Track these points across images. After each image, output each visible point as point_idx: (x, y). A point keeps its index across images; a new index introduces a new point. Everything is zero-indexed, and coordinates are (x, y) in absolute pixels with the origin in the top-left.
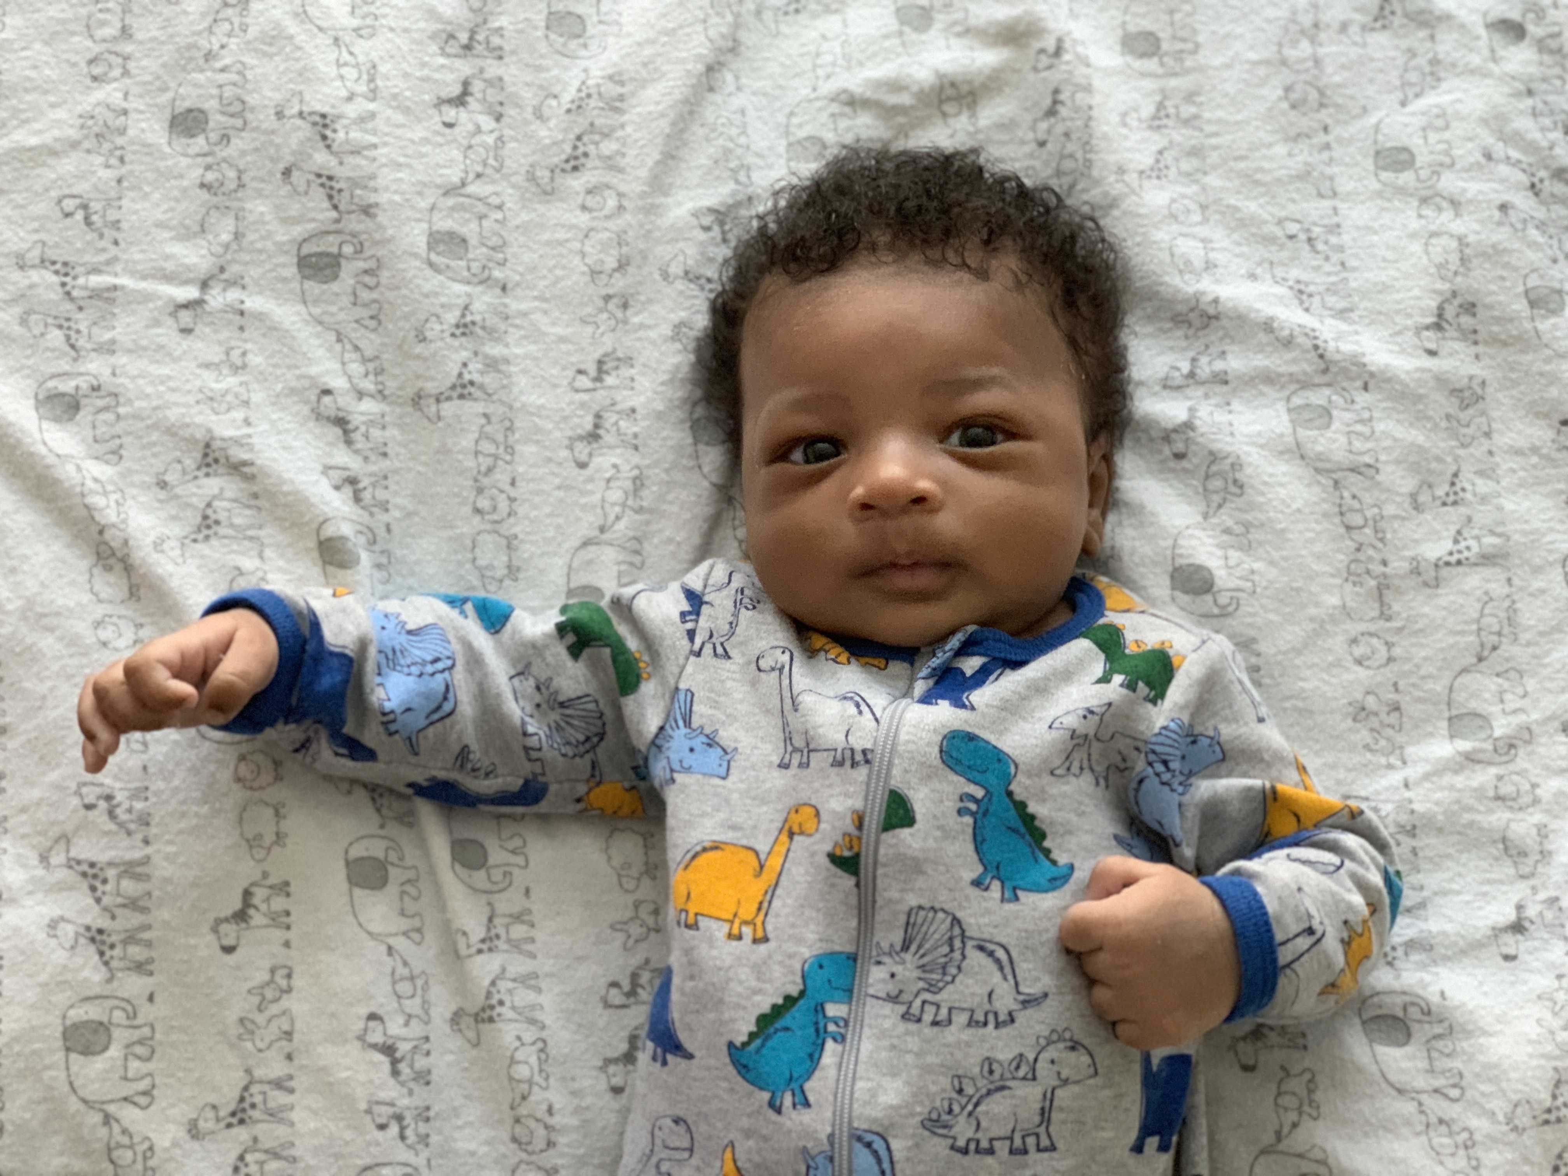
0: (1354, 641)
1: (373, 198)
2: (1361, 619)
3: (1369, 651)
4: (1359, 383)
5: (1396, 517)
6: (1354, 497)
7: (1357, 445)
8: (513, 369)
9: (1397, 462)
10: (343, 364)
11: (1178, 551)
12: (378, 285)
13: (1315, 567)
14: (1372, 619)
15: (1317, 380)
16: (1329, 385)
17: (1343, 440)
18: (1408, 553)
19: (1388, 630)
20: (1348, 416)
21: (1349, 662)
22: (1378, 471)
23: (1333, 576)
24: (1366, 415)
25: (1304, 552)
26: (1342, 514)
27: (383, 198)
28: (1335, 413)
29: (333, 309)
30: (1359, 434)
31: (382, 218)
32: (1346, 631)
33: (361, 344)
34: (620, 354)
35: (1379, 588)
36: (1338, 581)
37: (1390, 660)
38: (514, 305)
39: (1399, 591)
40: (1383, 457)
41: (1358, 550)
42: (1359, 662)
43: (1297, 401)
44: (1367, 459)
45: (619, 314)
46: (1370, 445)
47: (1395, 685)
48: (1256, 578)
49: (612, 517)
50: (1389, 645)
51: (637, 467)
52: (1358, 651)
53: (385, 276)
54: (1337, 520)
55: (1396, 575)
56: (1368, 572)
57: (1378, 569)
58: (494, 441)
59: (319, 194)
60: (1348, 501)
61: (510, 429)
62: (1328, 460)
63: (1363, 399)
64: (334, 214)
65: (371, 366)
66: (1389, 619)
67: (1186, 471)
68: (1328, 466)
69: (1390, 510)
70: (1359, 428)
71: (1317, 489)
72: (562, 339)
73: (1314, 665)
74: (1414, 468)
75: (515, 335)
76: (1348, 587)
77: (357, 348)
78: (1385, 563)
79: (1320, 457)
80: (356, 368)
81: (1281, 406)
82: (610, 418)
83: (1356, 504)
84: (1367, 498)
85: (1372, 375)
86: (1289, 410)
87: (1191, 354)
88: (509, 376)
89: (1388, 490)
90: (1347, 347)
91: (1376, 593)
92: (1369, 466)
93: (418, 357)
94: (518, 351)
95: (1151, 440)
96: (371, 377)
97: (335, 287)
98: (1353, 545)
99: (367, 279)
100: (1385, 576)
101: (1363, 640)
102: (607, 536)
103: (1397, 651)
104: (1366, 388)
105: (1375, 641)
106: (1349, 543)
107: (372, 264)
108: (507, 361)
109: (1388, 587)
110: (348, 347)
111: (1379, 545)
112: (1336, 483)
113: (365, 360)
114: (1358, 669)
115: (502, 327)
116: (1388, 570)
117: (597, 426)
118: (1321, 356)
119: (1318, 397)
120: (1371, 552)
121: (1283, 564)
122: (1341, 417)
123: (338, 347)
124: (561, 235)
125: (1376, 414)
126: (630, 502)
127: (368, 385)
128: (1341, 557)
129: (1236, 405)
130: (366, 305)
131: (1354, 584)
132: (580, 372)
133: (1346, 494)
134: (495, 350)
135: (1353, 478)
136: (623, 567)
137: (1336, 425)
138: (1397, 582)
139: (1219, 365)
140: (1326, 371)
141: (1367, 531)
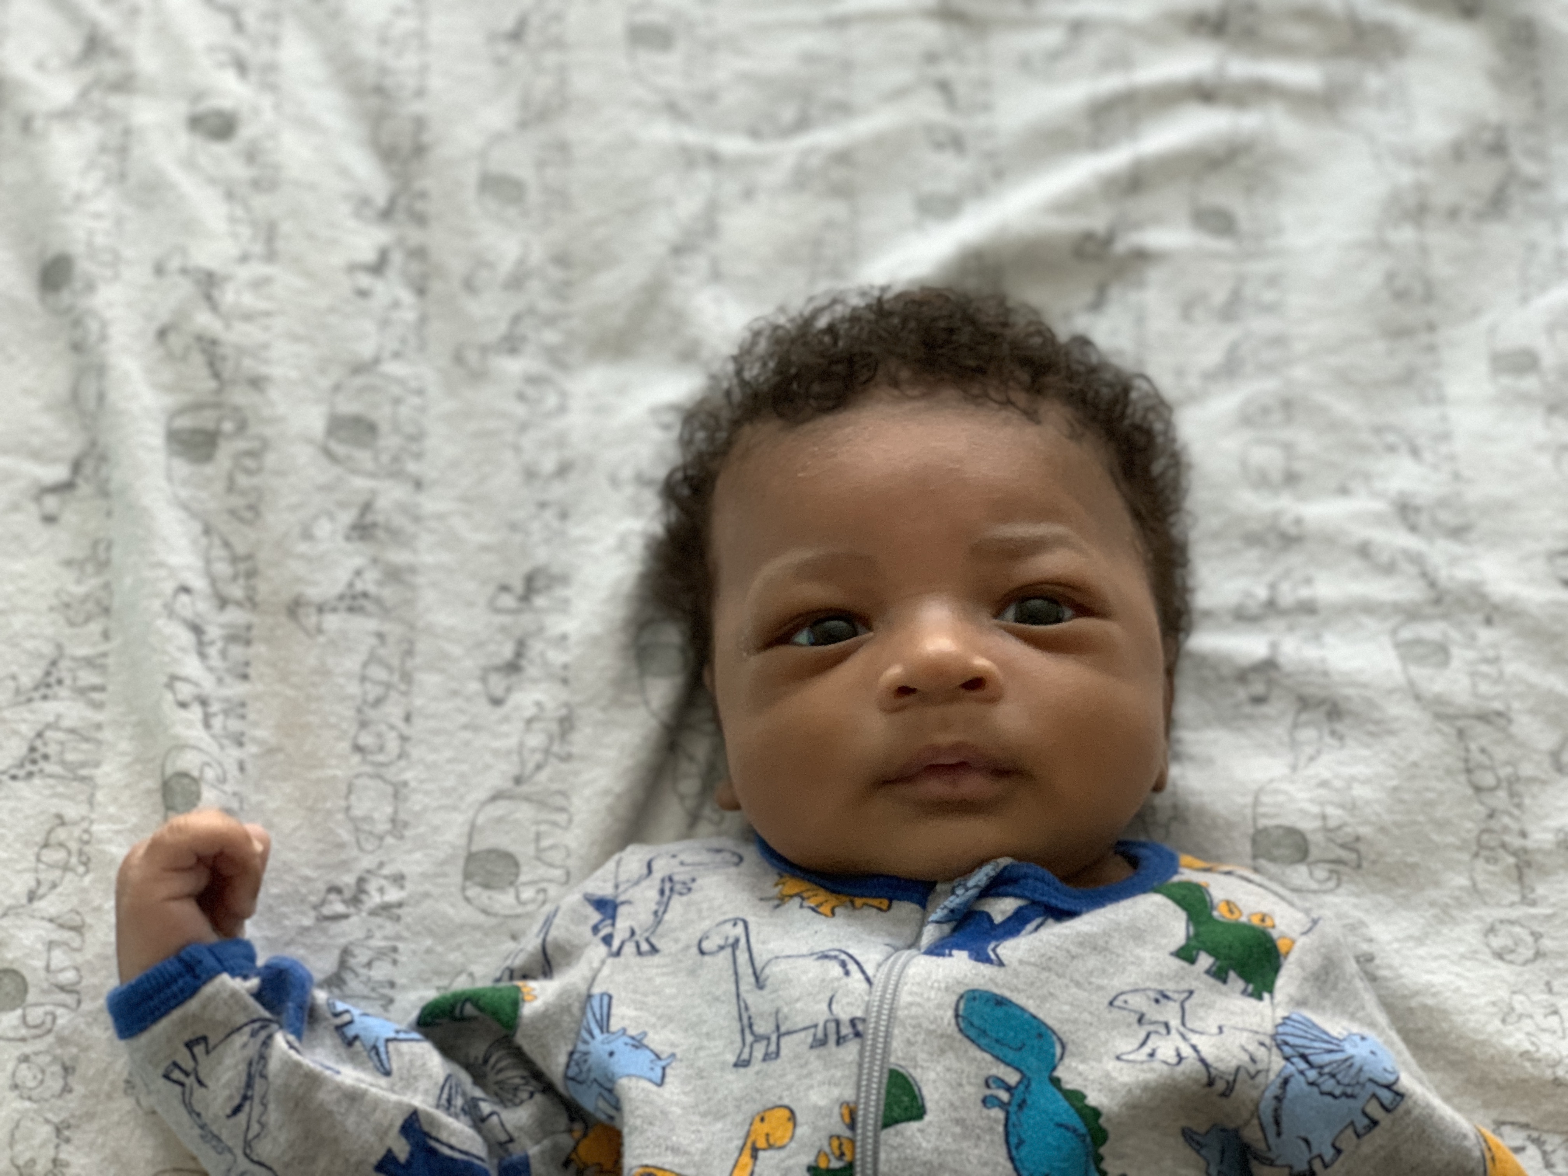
0: (1491, 930)
1: (264, 370)
2: (1498, 905)
3: (1510, 943)
4: (1479, 617)
5: (1532, 780)
6: (1483, 751)
7: (1484, 688)
8: (420, 580)
9: (1533, 712)
10: (208, 561)
11: (1261, 810)
12: (259, 470)
13: (1435, 837)
14: (1512, 905)
15: (1429, 610)
16: (1445, 617)
17: (1464, 682)
18: (1553, 823)
19: (1534, 917)
20: (1470, 655)
21: (1487, 956)
22: (1510, 721)
23: (1459, 849)
24: (1491, 653)
25: (1421, 818)
26: (1469, 771)
27: (276, 371)
28: (1455, 651)
29: (203, 495)
30: (1485, 676)
31: (274, 394)
32: (1480, 919)
33: (235, 540)
34: (555, 569)
35: (1518, 867)
36: (1465, 857)
37: (1539, 955)
38: (429, 504)
39: (1544, 872)
40: (1516, 705)
41: (1491, 816)
42: (1499, 955)
43: (1406, 634)
44: (1497, 705)
45: (556, 524)
46: (1499, 689)
47: (1548, 984)
48: (1362, 847)
49: (531, 766)
50: (1537, 936)
51: (567, 705)
52: (1497, 942)
53: (271, 459)
54: (1462, 778)
55: (1539, 850)
56: (1504, 846)
57: (1516, 842)
58: (389, 668)
59: (198, 359)
60: (1477, 757)
61: (409, 653)
62: (1449, 704)
63: (1485, 635)
64: (212, 384)
65: (242, 567)
66: (1533, 903)
67: (1266, 717)
68: (1451, 711)
69: (1527, 770)
70: (1484, 668)
71: (1437, 739)
72: (485, 548)
73: (1443, 957)
74: (1554, 721)
75: (425, 540)
76: (1480, 864)
77: (227, 544)
78: (1523, 834)
79: (1439, 700)
80: (223, 568)
81: (1386, 641)
82: (536, 647)
83: (1483, 759)
84: (1501, 753)
85: (1496, 607)
86: (1398, 645)
87: (1268, 578)
88: (413, 587)
89: (1521, 745)
90: (1464, 574)
91: (1514, 873)
92: (1499, 714)
93: (302, 557)
94: (428, 559)
95: (1222, 679)
96: (241, 581)
97: (209, 469)
98: (1483, 811)
99: (250, 463)
100: (1525, 851)
101: (1503, 929)
102: (525, 789)
103: (1547, 944)
104: (1489, 621)
105: (1517, 929)
106: (1477, 807)
107: (255, 445)
108: (412, 569)
109: (1529, 864)
110: (217, 541)
111: (1516, 812)
112: (1461, 734)
113: (235, 559)
114: (1499, 964)
115: (410, 528)
116: (1529, 844)
117: (519, 655)
118: (1432, 584)
119: (1432, 631)
120: (1506, 820)
121: (1396, 832)
122: (1460, 655)
123: (204, 541)
124: (492, 424)
125: (1505, 653)
126: (556, 748)
127: (237, 591)
128: (1469, 825)
129: (1329, 638)
130: (243, 493)
131: (1488, 860)
132: (505, 588)
133: (1473, 746)
134: (398, 557)
135: (1480, 728)
136: (543, 828)
137: (1455, 663)
138: (1539, 858)
139: (1304, 593)
140: (1437, 601)
141: (1502, 794)
